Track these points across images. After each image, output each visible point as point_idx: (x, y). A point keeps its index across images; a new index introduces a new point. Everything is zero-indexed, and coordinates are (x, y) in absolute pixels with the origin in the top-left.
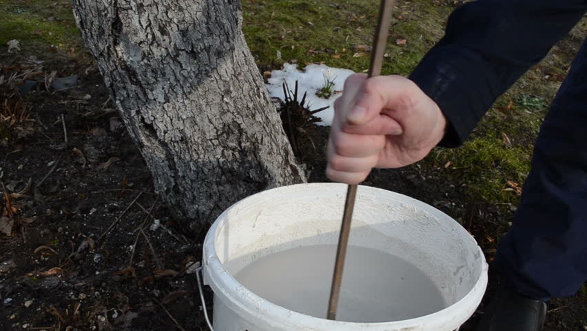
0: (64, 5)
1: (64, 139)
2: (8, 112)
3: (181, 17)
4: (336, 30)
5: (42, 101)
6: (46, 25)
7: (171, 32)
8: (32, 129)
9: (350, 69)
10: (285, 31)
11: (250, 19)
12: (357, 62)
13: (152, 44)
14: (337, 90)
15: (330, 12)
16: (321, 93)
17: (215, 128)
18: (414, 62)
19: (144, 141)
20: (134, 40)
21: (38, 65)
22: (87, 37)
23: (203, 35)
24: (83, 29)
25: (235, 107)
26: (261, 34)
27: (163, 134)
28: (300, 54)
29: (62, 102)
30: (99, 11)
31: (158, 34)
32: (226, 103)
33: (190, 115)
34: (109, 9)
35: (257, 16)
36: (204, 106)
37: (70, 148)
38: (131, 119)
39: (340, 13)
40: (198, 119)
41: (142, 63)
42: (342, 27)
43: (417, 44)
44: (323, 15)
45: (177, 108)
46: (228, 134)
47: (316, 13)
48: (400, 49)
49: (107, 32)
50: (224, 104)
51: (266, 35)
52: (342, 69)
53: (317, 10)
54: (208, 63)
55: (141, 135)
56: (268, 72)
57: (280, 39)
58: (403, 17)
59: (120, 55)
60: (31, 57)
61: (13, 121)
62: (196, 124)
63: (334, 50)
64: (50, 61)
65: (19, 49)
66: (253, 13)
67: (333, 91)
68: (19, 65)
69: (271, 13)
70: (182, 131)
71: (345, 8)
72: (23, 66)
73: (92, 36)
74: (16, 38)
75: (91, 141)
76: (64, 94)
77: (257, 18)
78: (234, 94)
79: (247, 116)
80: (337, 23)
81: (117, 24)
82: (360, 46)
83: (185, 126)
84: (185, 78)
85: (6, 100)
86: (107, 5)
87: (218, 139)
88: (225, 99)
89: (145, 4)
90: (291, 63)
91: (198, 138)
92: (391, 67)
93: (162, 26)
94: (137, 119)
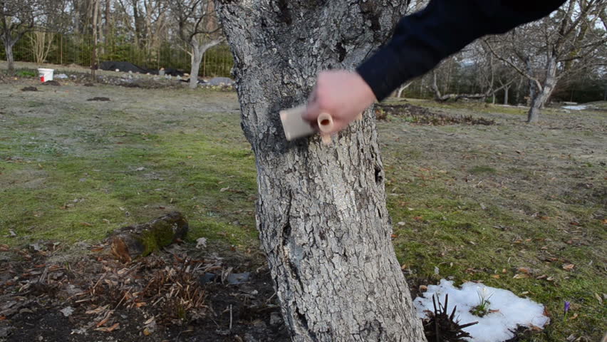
0: (248, 212)
1: (228, 326)
2: (187, 297)
3: (338, 226)
4: (499, 251)
5: (217, 291)
6: (231, 228)
7: (328, 238)
8: (204, 314)
9: (509, 289)
10: (446, 249)
11: (412, 236)
12: (517, 284)
13: (312, 246)
14: (492, 309)
15: (494, 233)
16: (475, 310)
17: (358, 324)
18: (580, 288)
19: (295, 329)
20: (298, 242)
21: (219, 260)
22: (263, 237)
23: (355, 242)
24: (261, 230)
25: (378, 306)
26: (421, 250)
27: (312, 324)
28: (458, 272)
29: (233, 294)
30: (275, 218)
31: (318, 238)
32: (370, 302)
33: (337, 309)
34: (283, 217)
35: (420, 233)
36: (350, 303)
37: (232, 334)
38: (288, 308)
39: (504, 235)
40: (344, 314)
41: (303, 261)
42: (505, 248)
43: (585, 270)
44: (486, 235)
45: (327, 302)
46: (369, 331)
47: (479, 233)
48: (565, 273)
49: (279, 234)
50: (367, 303)
51: (427, 251)
52: (500, 289)
53: (480, 231)
54: (357, 265)
55: (294, 324)
56: (424, 287)
57: (440, 255)
58: (573, 242)
59: (286, 253)
60: (214, 253)
61: (190, 305)
62: (342, 319)
63: (494, 270)
64: (228, 259)
65: (205, 246)
66: (416, 230)
67: (488, 311)
68: (203, 259)
69: (434, 231)
70: (329, 324)
71: (510, 230)
72: (206, 260)
73: (267, 237)
74: (205, 236)
75: (252, 331)
76: (236, 288)
77: (420, 235)
78: (377, 295)
79: (388, 317)
80: (501, 243)
81: (287, 229)
82: (522, 268)
83: (332, 319)
84: (337, 277)
85: (188, 286)
86: (281, 213)
87: (359, 334)
88: (369, 299)
89: (310, 214)
90: (448, 280)
91: (343, 331)
92: (554, 291)
93: (322, 232)
94: (293, 308)
